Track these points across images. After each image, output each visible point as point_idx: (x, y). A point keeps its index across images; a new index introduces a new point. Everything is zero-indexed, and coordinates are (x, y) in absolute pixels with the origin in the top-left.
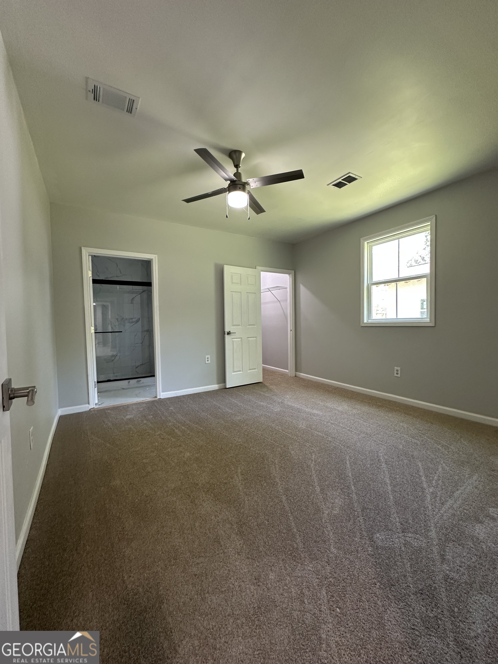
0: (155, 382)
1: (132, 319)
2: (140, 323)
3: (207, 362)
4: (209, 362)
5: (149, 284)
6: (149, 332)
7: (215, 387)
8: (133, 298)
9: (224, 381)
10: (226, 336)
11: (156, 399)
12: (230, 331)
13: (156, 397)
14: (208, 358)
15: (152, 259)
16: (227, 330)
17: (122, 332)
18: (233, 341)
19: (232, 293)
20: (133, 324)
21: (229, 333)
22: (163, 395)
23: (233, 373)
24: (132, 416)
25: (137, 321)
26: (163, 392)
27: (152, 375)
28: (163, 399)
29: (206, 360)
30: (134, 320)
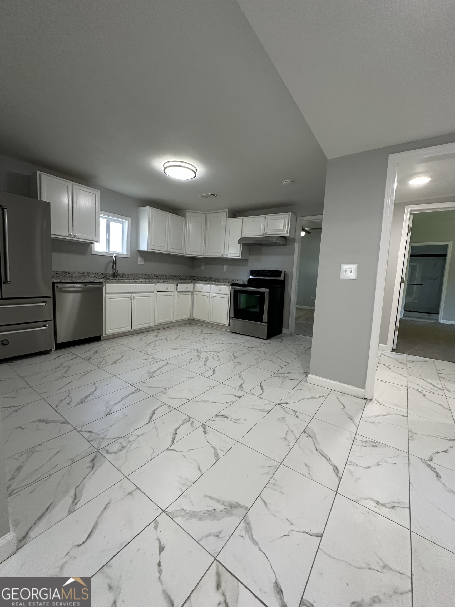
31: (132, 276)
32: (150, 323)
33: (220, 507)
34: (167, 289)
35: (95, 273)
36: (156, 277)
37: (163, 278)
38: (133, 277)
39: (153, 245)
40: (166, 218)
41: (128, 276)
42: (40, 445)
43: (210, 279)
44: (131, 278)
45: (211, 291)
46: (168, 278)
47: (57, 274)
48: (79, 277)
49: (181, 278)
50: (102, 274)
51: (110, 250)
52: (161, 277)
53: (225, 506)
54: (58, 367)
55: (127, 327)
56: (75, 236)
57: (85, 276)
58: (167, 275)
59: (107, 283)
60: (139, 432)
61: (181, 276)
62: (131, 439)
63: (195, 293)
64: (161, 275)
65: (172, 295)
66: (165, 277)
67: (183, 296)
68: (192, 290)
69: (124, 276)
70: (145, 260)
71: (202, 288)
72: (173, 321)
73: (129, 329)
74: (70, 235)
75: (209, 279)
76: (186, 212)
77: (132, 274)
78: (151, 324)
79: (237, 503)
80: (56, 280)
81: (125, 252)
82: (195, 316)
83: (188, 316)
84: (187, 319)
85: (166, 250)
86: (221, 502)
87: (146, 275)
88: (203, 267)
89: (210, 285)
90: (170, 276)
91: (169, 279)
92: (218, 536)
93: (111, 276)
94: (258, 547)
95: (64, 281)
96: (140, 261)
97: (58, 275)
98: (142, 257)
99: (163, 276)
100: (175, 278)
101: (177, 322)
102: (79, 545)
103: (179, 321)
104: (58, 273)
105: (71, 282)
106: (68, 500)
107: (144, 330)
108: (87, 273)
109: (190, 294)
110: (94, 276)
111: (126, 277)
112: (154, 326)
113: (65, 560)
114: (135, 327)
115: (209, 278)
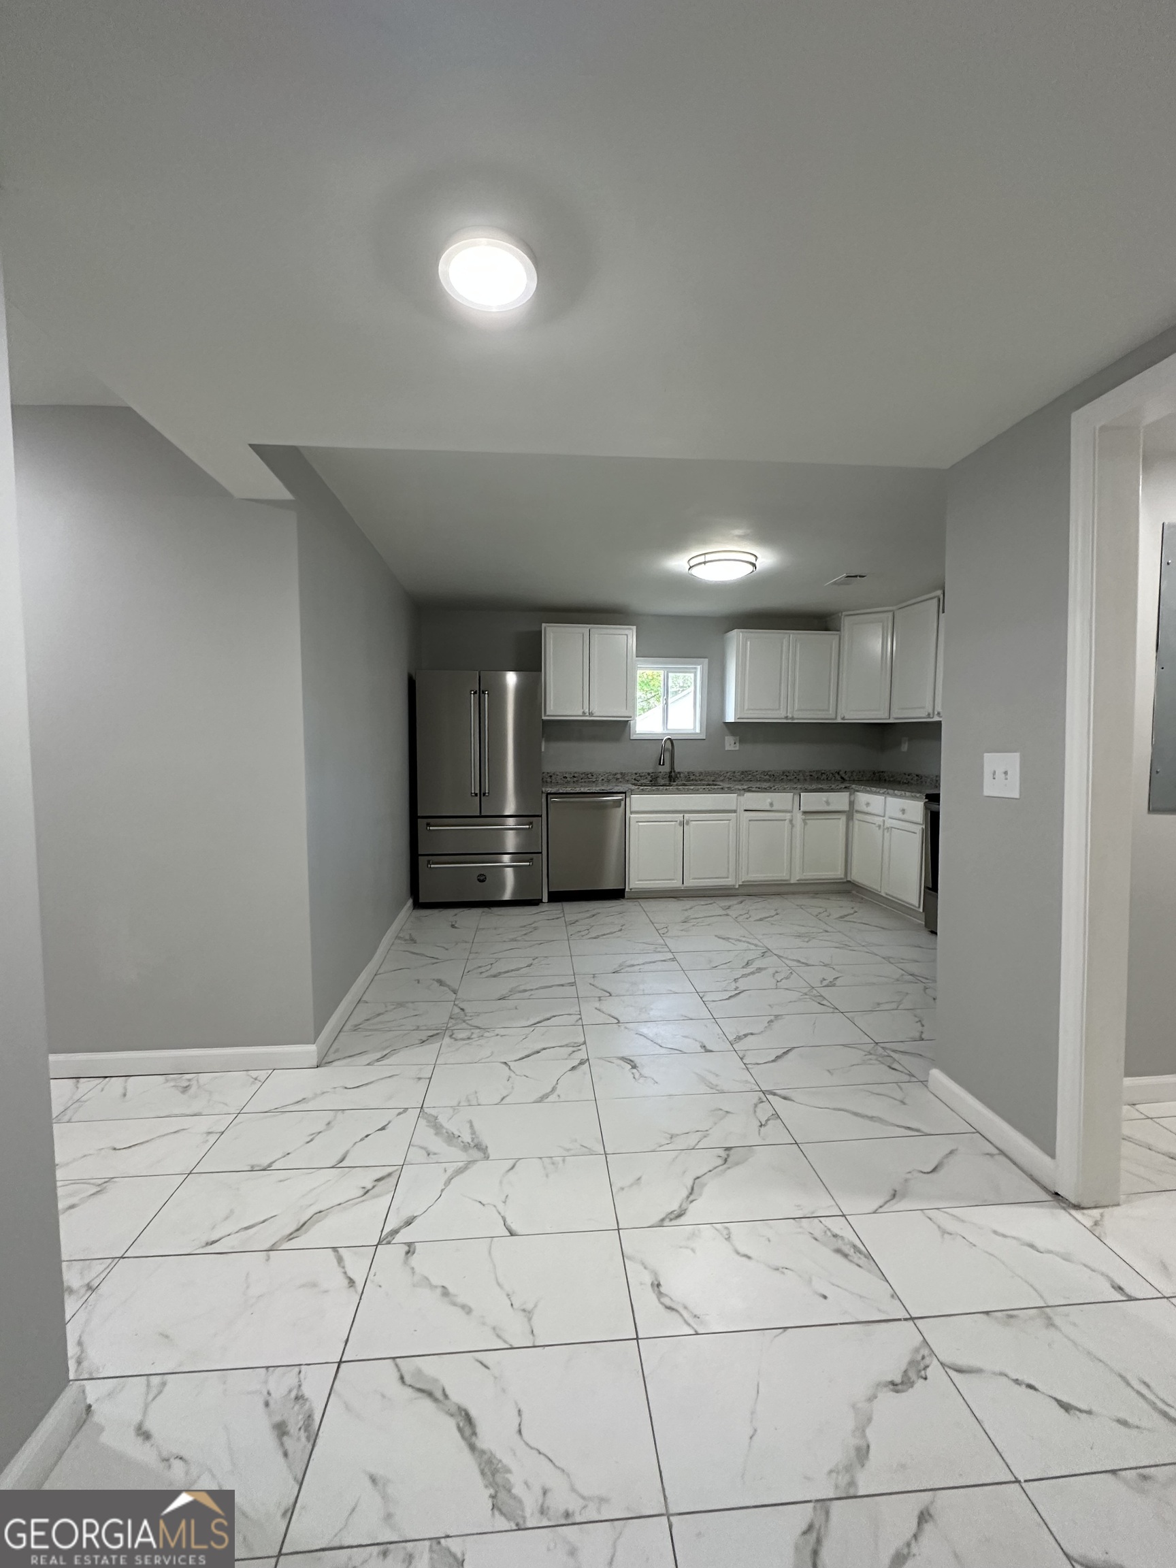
31: (709, 777)
32: (727, 878)
33: (467, 1138)
34: (771, 804)
35: (636, 774)
36: (770, 776)
37: (789, 778)
38: (713, 778)
39: (749, 709)
40: (782, 643)
41: (701, 777)
42: (413, 1002)
43: (917, 780)
44: (709, 780)
45: (887, 813)
46: (801, 777)
47: (574, 777)
48: (609, 781)
49: (842, 778)
50: (649, 774)
51: (669, 727)
52: (782, 777)
53: (472, 1141)
54: (524, 926)
55: (673, 880)
56: (591, 714)
57: (617, 779)
58: (800, 771)
59: (633, 793)
60: (502, 1032)
61: (840, 773)
62: (486, 1034)
63: (857, 816)
64: (784, 773)
65: (785, 820)
66: (793, 775)
67: (816, 823)
68: (846, 808)
69: (692, 777)
70: (742, 741)
71: (868, 804)
72: (790, 880)
73: (676, 883)
74: (584, 713)
75: (916, 778)
76: (843, 617)
77: (709, 773)
78: (729, 879)
79: (487, 1147)
80: (550, 789)
81: (698, 731)
82: (857, 876)
83: (836, 872)
84: (832, 881)
85: (783, 716)
86: (474, 1136)
87: (743, 773)
88: (905, 747)
89: (885, 798)
90: (808, 774)
91: (806, 780)
92: (429, 1155)
93: (666, 778)
94: (443, 1187)
95: (561, 791)
96: (730, 743)
97: (575, 779)
98: (733, 734)
99: (788, 774)
100: (824, 776)
101: (800, 884)
102: (346, 1088)
103: (807, 882)
104: (576, 775)
105: (571, 791)
106: (379, 1055)
107: (711, 892)
108: (621, 773)
109: (843, 818)
110: (634, 778)
111: (697, 778)
112: (737, 887)
113: (329, 1090)
114: (690, 883)
115: (917, 776)
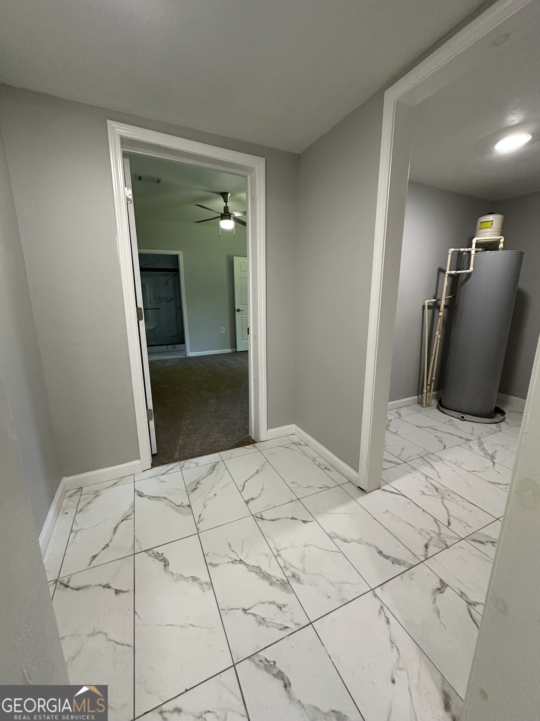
0: (185, 347)
1: (167, 298)
2: (173, 301)
3: (222, 332)
4: (224, 332)
5: (177, 270)
6: (180, 308)
7: (229, 350)
8: (167, 281)
9: (236, 347)
10: (237, 313)
11: (186, 357)
12: (239, 309)
13: (186, 356)
14: (223, 329)
15: (179, 255)
16: (237, 308)
17: (160, 309)
18: (242, 317)
19: (241, 279)
20: (168, 302)
21: (238, 310)
22: (190, 354)
23: (242, 341)
24: (170, 365)
25: (172, 299)
26: (190, 352)
27: (183, 342)
28: (191, 357)
29: (222, 330)
30: (169, 299)
